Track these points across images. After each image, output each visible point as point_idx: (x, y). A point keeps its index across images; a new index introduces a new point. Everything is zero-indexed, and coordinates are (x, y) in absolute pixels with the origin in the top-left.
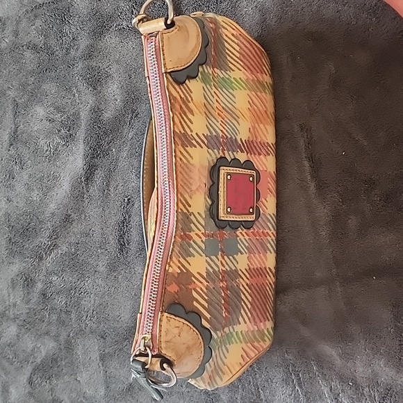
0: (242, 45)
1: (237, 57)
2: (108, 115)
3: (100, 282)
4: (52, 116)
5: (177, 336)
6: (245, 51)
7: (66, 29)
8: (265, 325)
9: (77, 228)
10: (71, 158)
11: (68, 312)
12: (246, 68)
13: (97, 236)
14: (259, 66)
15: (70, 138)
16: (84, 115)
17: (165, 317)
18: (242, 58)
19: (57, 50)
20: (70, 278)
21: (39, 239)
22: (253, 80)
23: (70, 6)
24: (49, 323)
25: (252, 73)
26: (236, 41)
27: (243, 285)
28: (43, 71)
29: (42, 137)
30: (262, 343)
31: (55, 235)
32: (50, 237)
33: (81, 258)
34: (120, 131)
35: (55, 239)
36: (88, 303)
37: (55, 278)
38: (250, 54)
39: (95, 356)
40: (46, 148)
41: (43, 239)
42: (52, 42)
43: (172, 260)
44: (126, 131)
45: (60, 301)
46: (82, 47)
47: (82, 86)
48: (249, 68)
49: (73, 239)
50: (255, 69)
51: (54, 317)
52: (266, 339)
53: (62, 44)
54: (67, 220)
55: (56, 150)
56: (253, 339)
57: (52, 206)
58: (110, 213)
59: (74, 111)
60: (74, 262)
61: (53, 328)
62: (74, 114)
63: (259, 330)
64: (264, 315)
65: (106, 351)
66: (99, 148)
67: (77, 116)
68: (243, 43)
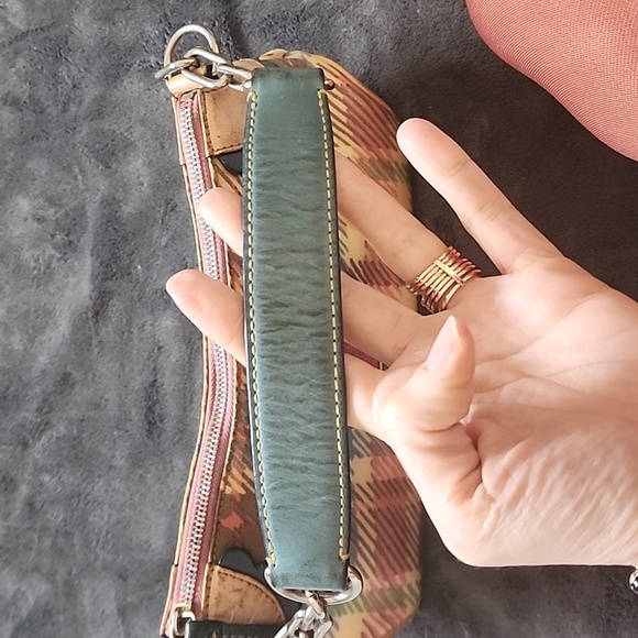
0: (351, 102)
1: (343, 123)
2: (128, 209)
3: (117, 484)
4: (41, 212)
5: (237, 606)
6: (356, 113)
7: (62, 71)
8: (403, 579)
9: (81, 395)
10: (72, 280)
11: (67, 535)
12: (359, 141)
13: (112, 408)
14: (383, 137)
15: (69, 248)
16: (93, 211)
17: (215, 572)
18: (351, 124)
19: (49, 106)
20: (70, 478)
21: (23, 414)
22: (371, 160)
23: (69, 33)
24: (40, 553)
25: (369, 148)
26: (341, 96)
27: (361, 513)
28: (29, 140)
29: (26, 246)
30: (399, 611)
31: (47, 408)
32: (39, 410)
33: (88, 446)
34: (147, 235)
35: (47, 413)
36: (100, 519)
37: (46, 478)
38: (365, 117)
39: (111, 607)
40: (32, 264)
41: (28, 414)
42: (43, 93)
43: (231, 474)
44: (157, 234)
45: (55, 516)
46: (88, 99)
47: (89, 163)
48: (363, 140)
49: (74, 414)
50: (374, 141)
51: (47, 542)
52: (407, 602)
53: (56, 95)
54: (65, 381)
55: (48, 267)
56: (384, 604)
57: (43, 359)
58: (132, 370)
59: (75, 203)
60: (76, 453)
61: (47, 560)
62: (76, 208)
63: (392, 588)
64: (402, 562)
65: (129, 600)
66: (115, 262)
67: (80, 211)
68: (353, 99)
